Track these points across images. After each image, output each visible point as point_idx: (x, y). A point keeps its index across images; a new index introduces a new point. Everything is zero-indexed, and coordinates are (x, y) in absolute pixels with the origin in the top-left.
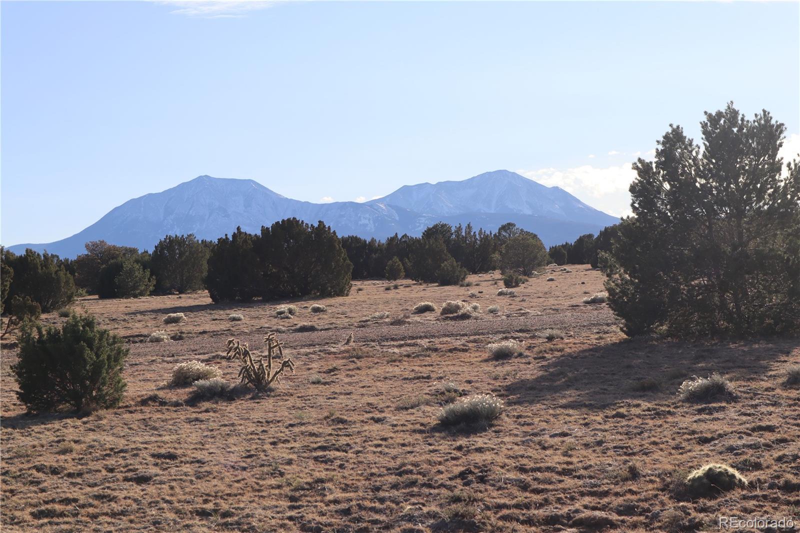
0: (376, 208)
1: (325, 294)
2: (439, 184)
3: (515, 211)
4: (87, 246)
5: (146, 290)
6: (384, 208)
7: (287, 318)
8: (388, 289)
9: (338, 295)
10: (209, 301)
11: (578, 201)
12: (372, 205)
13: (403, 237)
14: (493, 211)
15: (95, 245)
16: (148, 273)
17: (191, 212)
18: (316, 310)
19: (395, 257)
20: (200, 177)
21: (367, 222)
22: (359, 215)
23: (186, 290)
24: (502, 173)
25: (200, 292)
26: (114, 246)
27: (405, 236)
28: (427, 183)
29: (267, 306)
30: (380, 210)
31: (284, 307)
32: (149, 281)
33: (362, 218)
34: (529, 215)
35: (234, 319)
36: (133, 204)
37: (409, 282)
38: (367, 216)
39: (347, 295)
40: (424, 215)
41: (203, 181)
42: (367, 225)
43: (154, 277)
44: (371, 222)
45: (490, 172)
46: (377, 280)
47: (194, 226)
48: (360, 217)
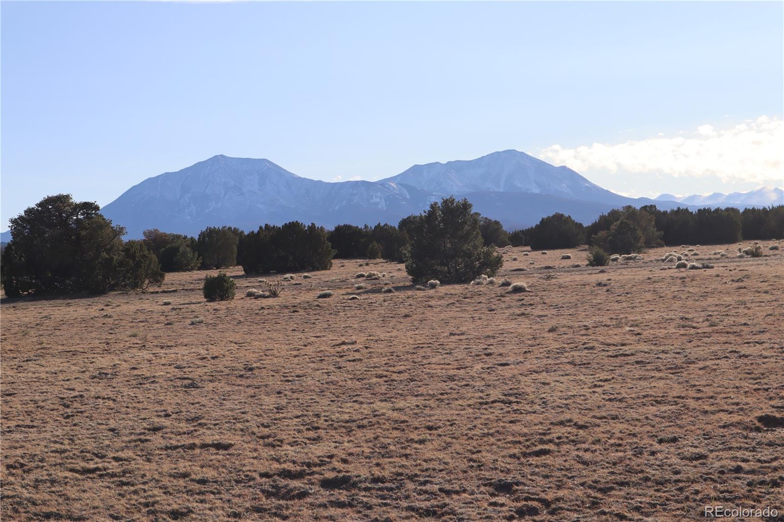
0: (387, 186)
1: (315, 268)
2: (449, 163)
3: (523, 189)
4: (144, 233)
5: (195, 266)
6: (395, 186)
7: (289, 281)
8: (361, 266)
9: (323, 270)
10: (243, 273)
11: (585, 180)
12: (383, 183)
13: (384, 225)
14: (501, 190)
15: (150, 232)
16: (196, 254)
17: (207, 190)
18: (306, 277)
19: (375, 242)
20: (216, 156)
21: (378, 200)
22: (371, 193)
23: (222, 266)
24: (511, 153)
25: (231, 267)
26: (164, 233)
27: (386, 225)
28: (437, 163)
29: (279, 276)
30: (391, 189)
31: (288, 276)
32: (198, 260)
33: (374, 197)
34: (537, 194)
35: (261, 282)
36: (150, 183)
37: (382, 260)
38: (379, 194)
39: (329, 269)
40: (434, 193)
41: (218, 161)
42: (379, 203)
43: (201, 257)
44: (383, 200)
45: (499, 152)
46: (360, 259)
47: (210, 204)
48: (372, 196)
